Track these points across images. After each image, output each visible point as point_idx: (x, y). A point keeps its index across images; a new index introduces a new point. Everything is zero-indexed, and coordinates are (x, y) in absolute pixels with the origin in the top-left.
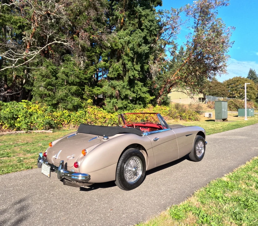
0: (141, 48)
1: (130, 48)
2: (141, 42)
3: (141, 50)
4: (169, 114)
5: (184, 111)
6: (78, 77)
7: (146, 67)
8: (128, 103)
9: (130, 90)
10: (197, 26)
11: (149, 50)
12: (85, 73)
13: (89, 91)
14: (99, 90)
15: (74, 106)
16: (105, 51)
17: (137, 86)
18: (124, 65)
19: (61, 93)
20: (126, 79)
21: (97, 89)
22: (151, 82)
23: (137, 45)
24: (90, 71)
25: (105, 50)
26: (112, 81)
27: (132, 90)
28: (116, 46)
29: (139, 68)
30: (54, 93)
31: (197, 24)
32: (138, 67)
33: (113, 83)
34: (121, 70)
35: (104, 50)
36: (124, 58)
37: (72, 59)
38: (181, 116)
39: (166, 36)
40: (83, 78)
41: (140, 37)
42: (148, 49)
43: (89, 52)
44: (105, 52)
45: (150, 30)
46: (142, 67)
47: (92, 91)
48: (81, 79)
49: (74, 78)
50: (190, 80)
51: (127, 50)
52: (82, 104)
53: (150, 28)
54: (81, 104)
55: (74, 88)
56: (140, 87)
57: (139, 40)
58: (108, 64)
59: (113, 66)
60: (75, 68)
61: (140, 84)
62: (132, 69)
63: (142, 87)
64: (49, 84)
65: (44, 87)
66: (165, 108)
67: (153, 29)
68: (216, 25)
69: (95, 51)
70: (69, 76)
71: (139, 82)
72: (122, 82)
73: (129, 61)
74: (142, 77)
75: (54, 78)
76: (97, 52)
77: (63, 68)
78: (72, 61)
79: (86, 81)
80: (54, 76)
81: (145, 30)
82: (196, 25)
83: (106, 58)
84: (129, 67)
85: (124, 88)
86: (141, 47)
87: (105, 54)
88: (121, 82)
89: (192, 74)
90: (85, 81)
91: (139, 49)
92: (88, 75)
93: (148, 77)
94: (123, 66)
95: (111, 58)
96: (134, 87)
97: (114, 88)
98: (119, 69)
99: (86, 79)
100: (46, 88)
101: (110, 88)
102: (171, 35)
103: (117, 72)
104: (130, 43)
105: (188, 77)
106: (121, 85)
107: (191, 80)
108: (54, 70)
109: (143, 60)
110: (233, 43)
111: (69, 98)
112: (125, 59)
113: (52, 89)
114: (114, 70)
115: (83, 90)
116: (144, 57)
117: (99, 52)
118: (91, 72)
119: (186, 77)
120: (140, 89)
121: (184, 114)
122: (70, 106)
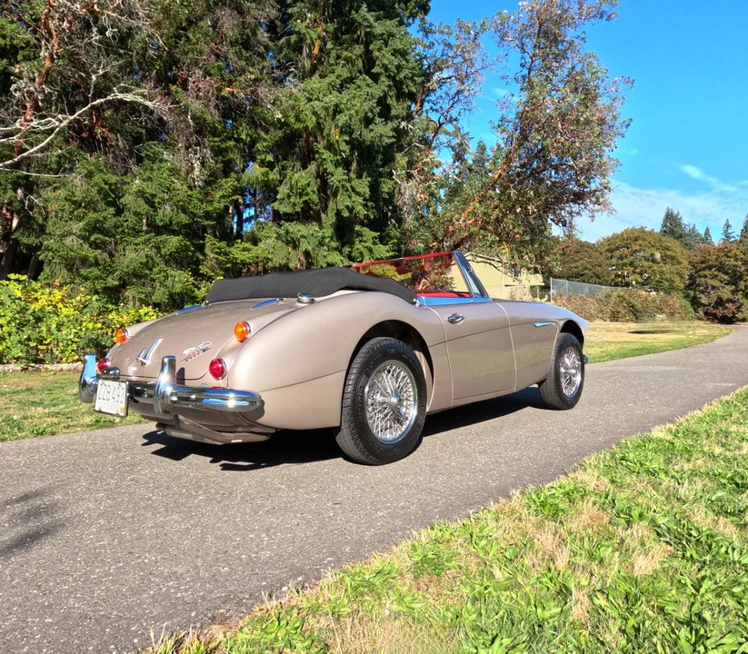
0: (372, 130)
1: (342, 128)
2: (372, 111)
3: (372, 134)
6: (184, 210)
7: (386, 187)
9: (341, 252)
10: (529, 73)
11: (394, 137)
12: (206, 197)
13: (217, 253)
14: (248, 250)
15: (171, 296)
16: (265, 137)
17: (361, 241)
18: (322, 177)
19: (131, 256)
20: (329, 219)
21: (242, 246)
22: (400, 233)
23: (360, 120)
24: (221, 193)
25: (267, 132)
26: (287, 224)
27: (347, 253)
28: (298, 119)
29: (367, 190)
30: (111, 255)
31: (530, 70)
32: (363, 186)
33: (291, 230)
34: (314, 192)
35: (262, 133)
36: (324, 157)
37: (165, 157)
39: (441, 101)
40: (200, 212)
41: (370, 96)
42: (391, 134)
43: (218, 137)
44: (265, 140)
45: (398, 79)
46: (374, 187)
47: (226, 254)
48: (195, 215)
49: (172, 210)
50: (511, 227)
51: (333, 131)
52: (197, 292)
53: (398, 73)
54: (194, 291)
55: (174, 242)
56: (369, 244)
57: (366, 106)
58: (274, 175)
59: (290, 178)
60: (174, 183)
61: (369, 234)
62: (347, 190)
63: (374, 243)
64: (96, 227)
65: (79, 237)
67: (405, 78)
68: (582, 73)
69: (236, 136)
70: (156, 204)
71: (365, 228)
72: (317, 229)
73: (336, 167)
74: (375, 217)
75: (112, 210)
76: (244, 137)
77: (137, 181)
78: (167, 161)
79: (210, 222)
80: (109, 204)
81: (383, 79)
82: (525, 72)
83: (270, 158)
84: (337, 183)
85: (323, 245)
86: (371, 127)
87: (265, 144)
88: (314, 227)
89: (515, 212)
90: (206, 223)
91: (365, 132)
92: (216, 205)
93: (392, 217)
94: (319, 180)
95: (285, 158)
96: (352, 244)
97: (294, 244)
98: (309, 190)
99: (208, 215)
100: (85, 239)
101: (280, 243)
102: (456, 98)
103: (301, 197)
104: (341, 112)
105: (505, 220)
106: (313, 235)
107: (514, 228)
108: (110, 185)
109: (377, 164)
110: (629, 125)
111: (156, 270)
112: (325, 159)
113: (104, 243)
114: (294, 191)
115: (201, 248)
116: (380, 157)
117: (249, 139)
118: (223, 197)
119: (497, 219)
120: (370, 250)
122: (160, 295)
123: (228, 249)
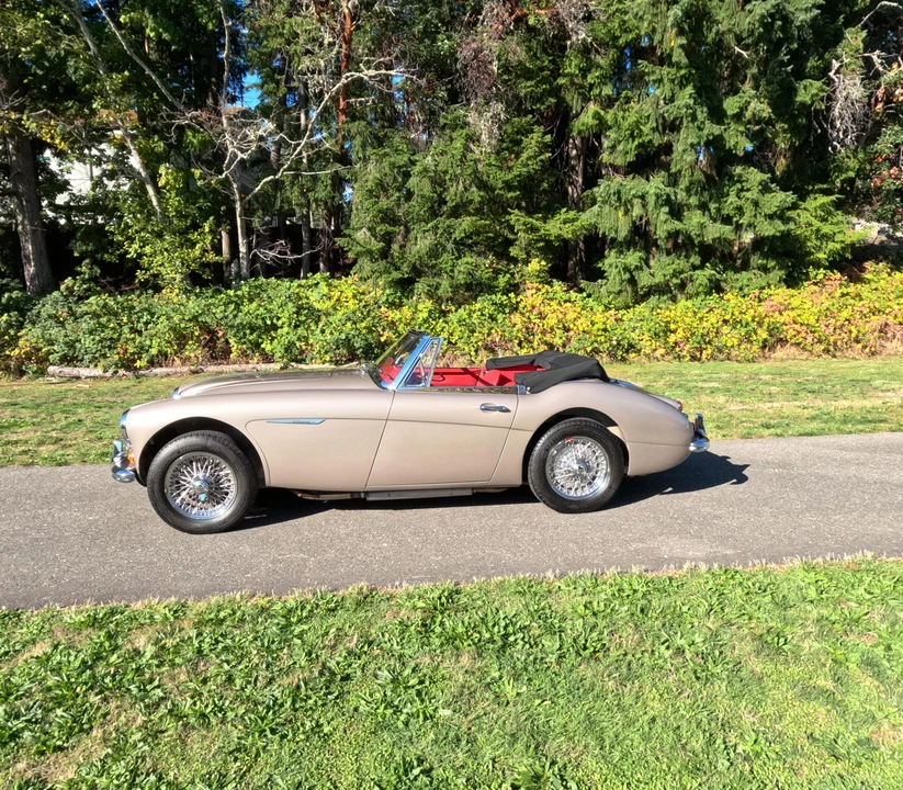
0: (750, 12)
1: (674, 27)
8: (694, 268)
12: (504, 163)
15: (456, 288)
16: (602, 62)
21: (565, 217)
22: (863, 160)
24: (526, 155)
30: (403, 246)
34: (654, 129)
35: (598, 58)
40: (499, 184)
44: (598, 67)
47: (533, 229)
48: (496, 187)
49: (466, 187)
51: (668, 35)
56: (755, 193)
60: (472, 151)
61: (756, 177)
63: (763, 191)
70: (448, 182)
71: (749, 170)
77: (429, 158)
79: (513, 194)
83: (608, 90)
86: (748, 7)
87: (597, 74)
88: (661, 179)
90: (509, 195)
92: (517, 171)
96: (721, 196)
97: (625, 207)
99: (508, 186)
101: (608, 209)
103: (633, 141)
113: (390, 233)
117: (577, 71)
118: (529, 158)
120: (756, 204)
122: (443, 288)
123: (538, 224)
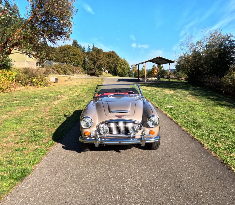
4: (18, 80)
5: (34, 77)
38: (32, 82)
66: (9, 73)
89: (39, 36)
110: (77, 11)
119: (31, 38)
121: (35, 79)
